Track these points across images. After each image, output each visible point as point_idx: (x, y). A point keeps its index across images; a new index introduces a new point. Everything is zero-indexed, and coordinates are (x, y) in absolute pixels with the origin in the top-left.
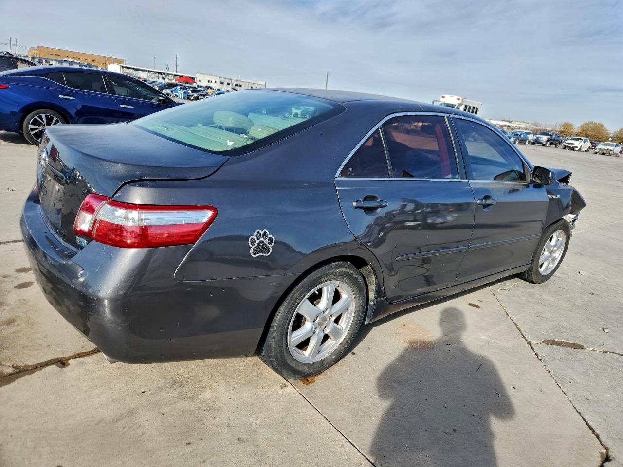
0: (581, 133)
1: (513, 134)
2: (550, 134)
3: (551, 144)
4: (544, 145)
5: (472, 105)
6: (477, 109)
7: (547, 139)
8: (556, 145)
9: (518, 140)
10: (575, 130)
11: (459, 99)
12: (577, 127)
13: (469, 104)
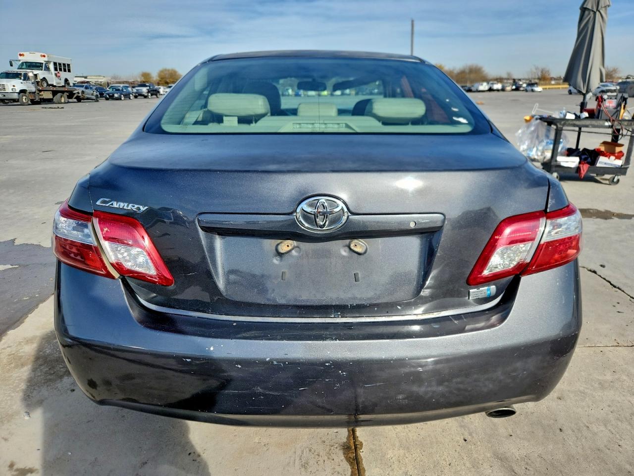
0: (160, 81)
1: (114, 90)
2: (147, 85)
3: (152, 95)
4: (146, 97)
5: (62, 62)
6: (69, 65)
7: (147, 91)
8: (156, 95)
9: (122, 96)
10: (155, 79)
11: (44, 56)
12: (155, 76)
13: (58, 61)
